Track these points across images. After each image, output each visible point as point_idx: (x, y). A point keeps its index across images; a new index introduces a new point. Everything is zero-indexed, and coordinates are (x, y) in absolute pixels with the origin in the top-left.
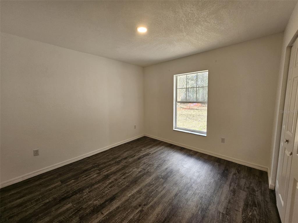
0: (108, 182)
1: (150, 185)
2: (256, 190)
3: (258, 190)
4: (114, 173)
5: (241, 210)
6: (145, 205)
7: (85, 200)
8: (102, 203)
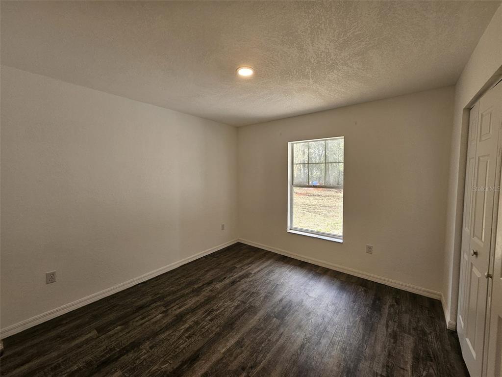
0: (183, 327)
1: (256, 330)
2: (428, 332)
3: (431, 333)
4: (193, 310)
5: (409, 367)
6: (252, 368)
7: (144, 364)
8: (177, 368)
